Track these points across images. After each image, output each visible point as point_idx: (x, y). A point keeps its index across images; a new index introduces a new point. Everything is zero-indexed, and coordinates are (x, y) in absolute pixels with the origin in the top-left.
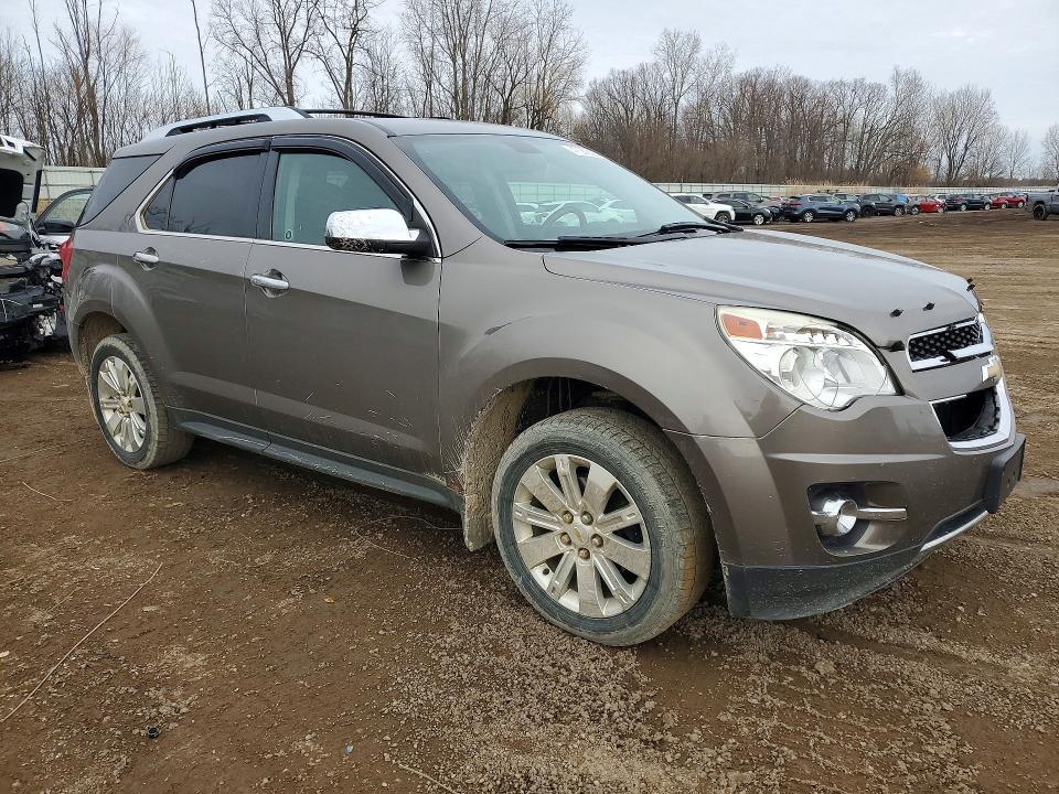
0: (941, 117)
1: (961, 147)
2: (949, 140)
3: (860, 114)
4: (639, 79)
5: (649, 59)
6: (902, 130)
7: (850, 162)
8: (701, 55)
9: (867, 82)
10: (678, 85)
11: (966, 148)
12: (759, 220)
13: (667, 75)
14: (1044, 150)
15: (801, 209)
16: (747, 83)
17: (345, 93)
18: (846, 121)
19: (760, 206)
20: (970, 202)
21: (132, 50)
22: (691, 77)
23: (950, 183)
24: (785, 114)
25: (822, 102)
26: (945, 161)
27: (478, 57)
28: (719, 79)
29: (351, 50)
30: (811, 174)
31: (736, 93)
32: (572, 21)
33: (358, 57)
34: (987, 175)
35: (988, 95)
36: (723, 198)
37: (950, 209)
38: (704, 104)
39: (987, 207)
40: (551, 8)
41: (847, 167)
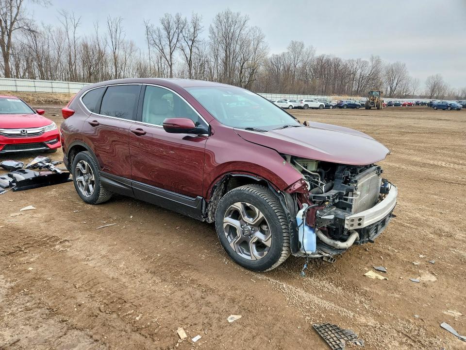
0: (388, 73)
1: (395, 84)
2: (391, 81)
3: (359, 71)
4: (282, 58)
5: (286, 51)
6: (373, 77)
7: (355, 88)
8: (304, 50)
9: (362, 60)
10: (296, 60)
11: (397, 84)
12: (331, 107)
13: (292, 57)
14: (426, 86)
15: (343, 104)
16: (320, 60)
17: (189, 62)
18: (354, 74)
19: (331, 104)
20: (396, 104)
21: (133, 48)
22: (300, 58)
23: (391, 96)
24: (332, 71)
25: (345, 67)
26: (389, 89)
27: (234, 51)
28: (310, 58)
29: (191, 47)
30: (341, 92)
31: (315, 63)
32: (265, 40)
33: (194, 50)
34: (404, 94)
35: (405, 65)
36: (320, 100)
37: (389, 106)
38: (304, 67)
39: (401, 106)
40: (258, 35)
41: (353, 90)
